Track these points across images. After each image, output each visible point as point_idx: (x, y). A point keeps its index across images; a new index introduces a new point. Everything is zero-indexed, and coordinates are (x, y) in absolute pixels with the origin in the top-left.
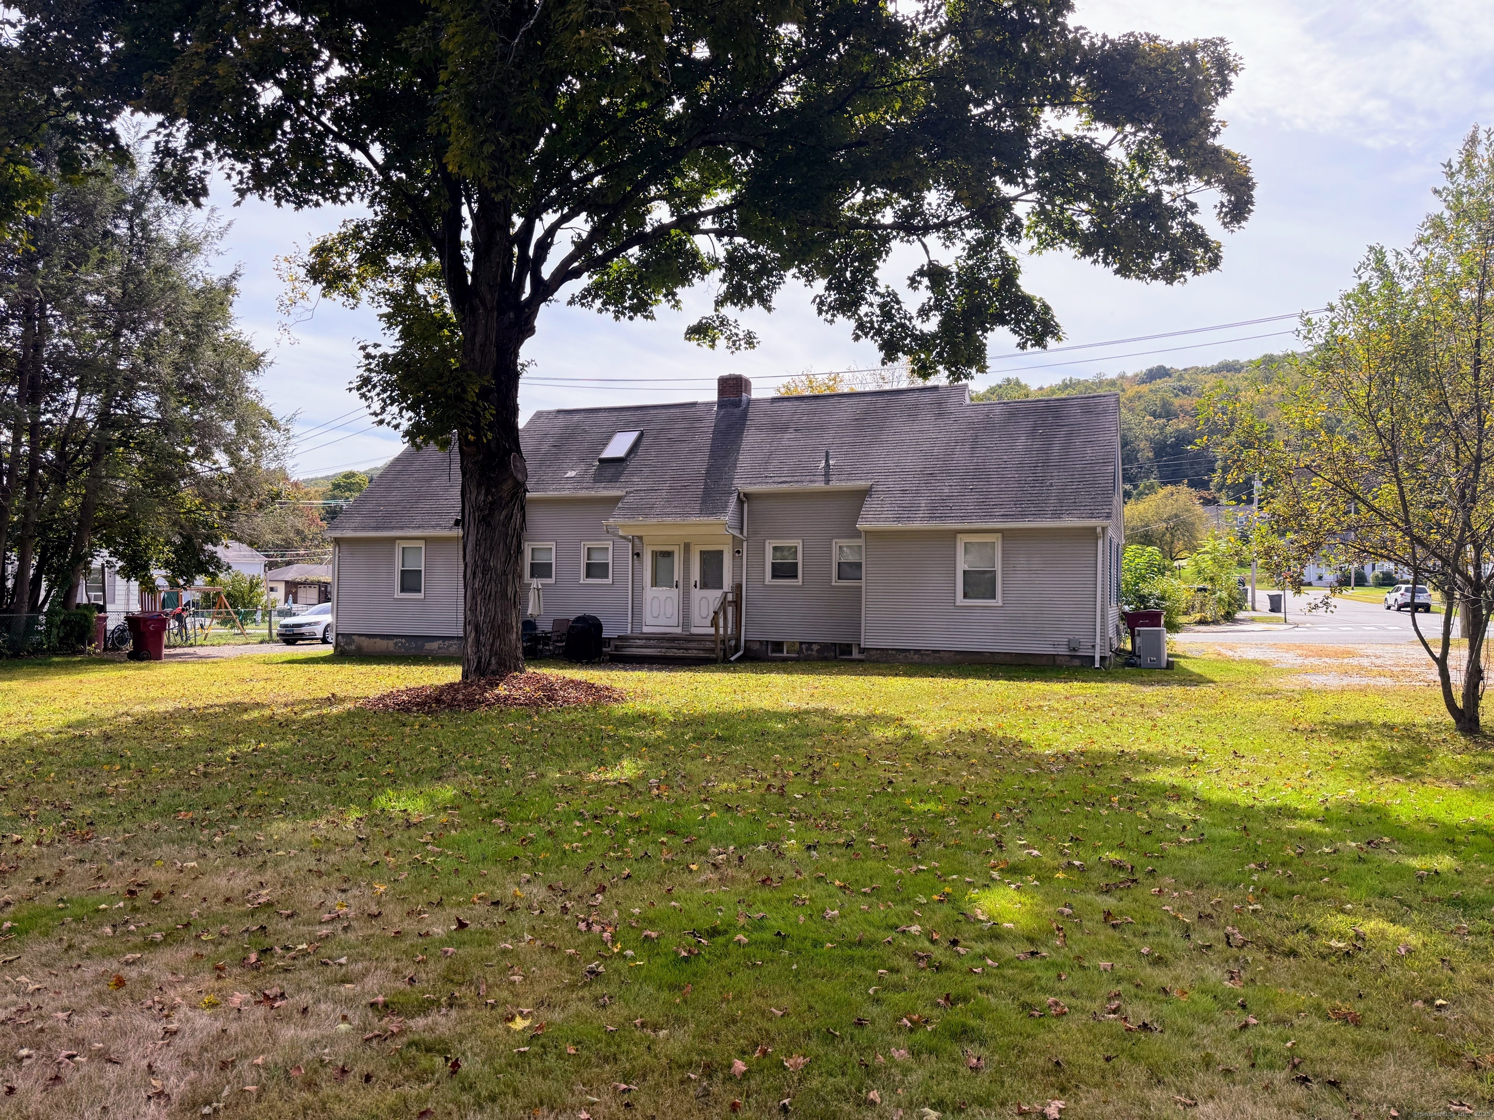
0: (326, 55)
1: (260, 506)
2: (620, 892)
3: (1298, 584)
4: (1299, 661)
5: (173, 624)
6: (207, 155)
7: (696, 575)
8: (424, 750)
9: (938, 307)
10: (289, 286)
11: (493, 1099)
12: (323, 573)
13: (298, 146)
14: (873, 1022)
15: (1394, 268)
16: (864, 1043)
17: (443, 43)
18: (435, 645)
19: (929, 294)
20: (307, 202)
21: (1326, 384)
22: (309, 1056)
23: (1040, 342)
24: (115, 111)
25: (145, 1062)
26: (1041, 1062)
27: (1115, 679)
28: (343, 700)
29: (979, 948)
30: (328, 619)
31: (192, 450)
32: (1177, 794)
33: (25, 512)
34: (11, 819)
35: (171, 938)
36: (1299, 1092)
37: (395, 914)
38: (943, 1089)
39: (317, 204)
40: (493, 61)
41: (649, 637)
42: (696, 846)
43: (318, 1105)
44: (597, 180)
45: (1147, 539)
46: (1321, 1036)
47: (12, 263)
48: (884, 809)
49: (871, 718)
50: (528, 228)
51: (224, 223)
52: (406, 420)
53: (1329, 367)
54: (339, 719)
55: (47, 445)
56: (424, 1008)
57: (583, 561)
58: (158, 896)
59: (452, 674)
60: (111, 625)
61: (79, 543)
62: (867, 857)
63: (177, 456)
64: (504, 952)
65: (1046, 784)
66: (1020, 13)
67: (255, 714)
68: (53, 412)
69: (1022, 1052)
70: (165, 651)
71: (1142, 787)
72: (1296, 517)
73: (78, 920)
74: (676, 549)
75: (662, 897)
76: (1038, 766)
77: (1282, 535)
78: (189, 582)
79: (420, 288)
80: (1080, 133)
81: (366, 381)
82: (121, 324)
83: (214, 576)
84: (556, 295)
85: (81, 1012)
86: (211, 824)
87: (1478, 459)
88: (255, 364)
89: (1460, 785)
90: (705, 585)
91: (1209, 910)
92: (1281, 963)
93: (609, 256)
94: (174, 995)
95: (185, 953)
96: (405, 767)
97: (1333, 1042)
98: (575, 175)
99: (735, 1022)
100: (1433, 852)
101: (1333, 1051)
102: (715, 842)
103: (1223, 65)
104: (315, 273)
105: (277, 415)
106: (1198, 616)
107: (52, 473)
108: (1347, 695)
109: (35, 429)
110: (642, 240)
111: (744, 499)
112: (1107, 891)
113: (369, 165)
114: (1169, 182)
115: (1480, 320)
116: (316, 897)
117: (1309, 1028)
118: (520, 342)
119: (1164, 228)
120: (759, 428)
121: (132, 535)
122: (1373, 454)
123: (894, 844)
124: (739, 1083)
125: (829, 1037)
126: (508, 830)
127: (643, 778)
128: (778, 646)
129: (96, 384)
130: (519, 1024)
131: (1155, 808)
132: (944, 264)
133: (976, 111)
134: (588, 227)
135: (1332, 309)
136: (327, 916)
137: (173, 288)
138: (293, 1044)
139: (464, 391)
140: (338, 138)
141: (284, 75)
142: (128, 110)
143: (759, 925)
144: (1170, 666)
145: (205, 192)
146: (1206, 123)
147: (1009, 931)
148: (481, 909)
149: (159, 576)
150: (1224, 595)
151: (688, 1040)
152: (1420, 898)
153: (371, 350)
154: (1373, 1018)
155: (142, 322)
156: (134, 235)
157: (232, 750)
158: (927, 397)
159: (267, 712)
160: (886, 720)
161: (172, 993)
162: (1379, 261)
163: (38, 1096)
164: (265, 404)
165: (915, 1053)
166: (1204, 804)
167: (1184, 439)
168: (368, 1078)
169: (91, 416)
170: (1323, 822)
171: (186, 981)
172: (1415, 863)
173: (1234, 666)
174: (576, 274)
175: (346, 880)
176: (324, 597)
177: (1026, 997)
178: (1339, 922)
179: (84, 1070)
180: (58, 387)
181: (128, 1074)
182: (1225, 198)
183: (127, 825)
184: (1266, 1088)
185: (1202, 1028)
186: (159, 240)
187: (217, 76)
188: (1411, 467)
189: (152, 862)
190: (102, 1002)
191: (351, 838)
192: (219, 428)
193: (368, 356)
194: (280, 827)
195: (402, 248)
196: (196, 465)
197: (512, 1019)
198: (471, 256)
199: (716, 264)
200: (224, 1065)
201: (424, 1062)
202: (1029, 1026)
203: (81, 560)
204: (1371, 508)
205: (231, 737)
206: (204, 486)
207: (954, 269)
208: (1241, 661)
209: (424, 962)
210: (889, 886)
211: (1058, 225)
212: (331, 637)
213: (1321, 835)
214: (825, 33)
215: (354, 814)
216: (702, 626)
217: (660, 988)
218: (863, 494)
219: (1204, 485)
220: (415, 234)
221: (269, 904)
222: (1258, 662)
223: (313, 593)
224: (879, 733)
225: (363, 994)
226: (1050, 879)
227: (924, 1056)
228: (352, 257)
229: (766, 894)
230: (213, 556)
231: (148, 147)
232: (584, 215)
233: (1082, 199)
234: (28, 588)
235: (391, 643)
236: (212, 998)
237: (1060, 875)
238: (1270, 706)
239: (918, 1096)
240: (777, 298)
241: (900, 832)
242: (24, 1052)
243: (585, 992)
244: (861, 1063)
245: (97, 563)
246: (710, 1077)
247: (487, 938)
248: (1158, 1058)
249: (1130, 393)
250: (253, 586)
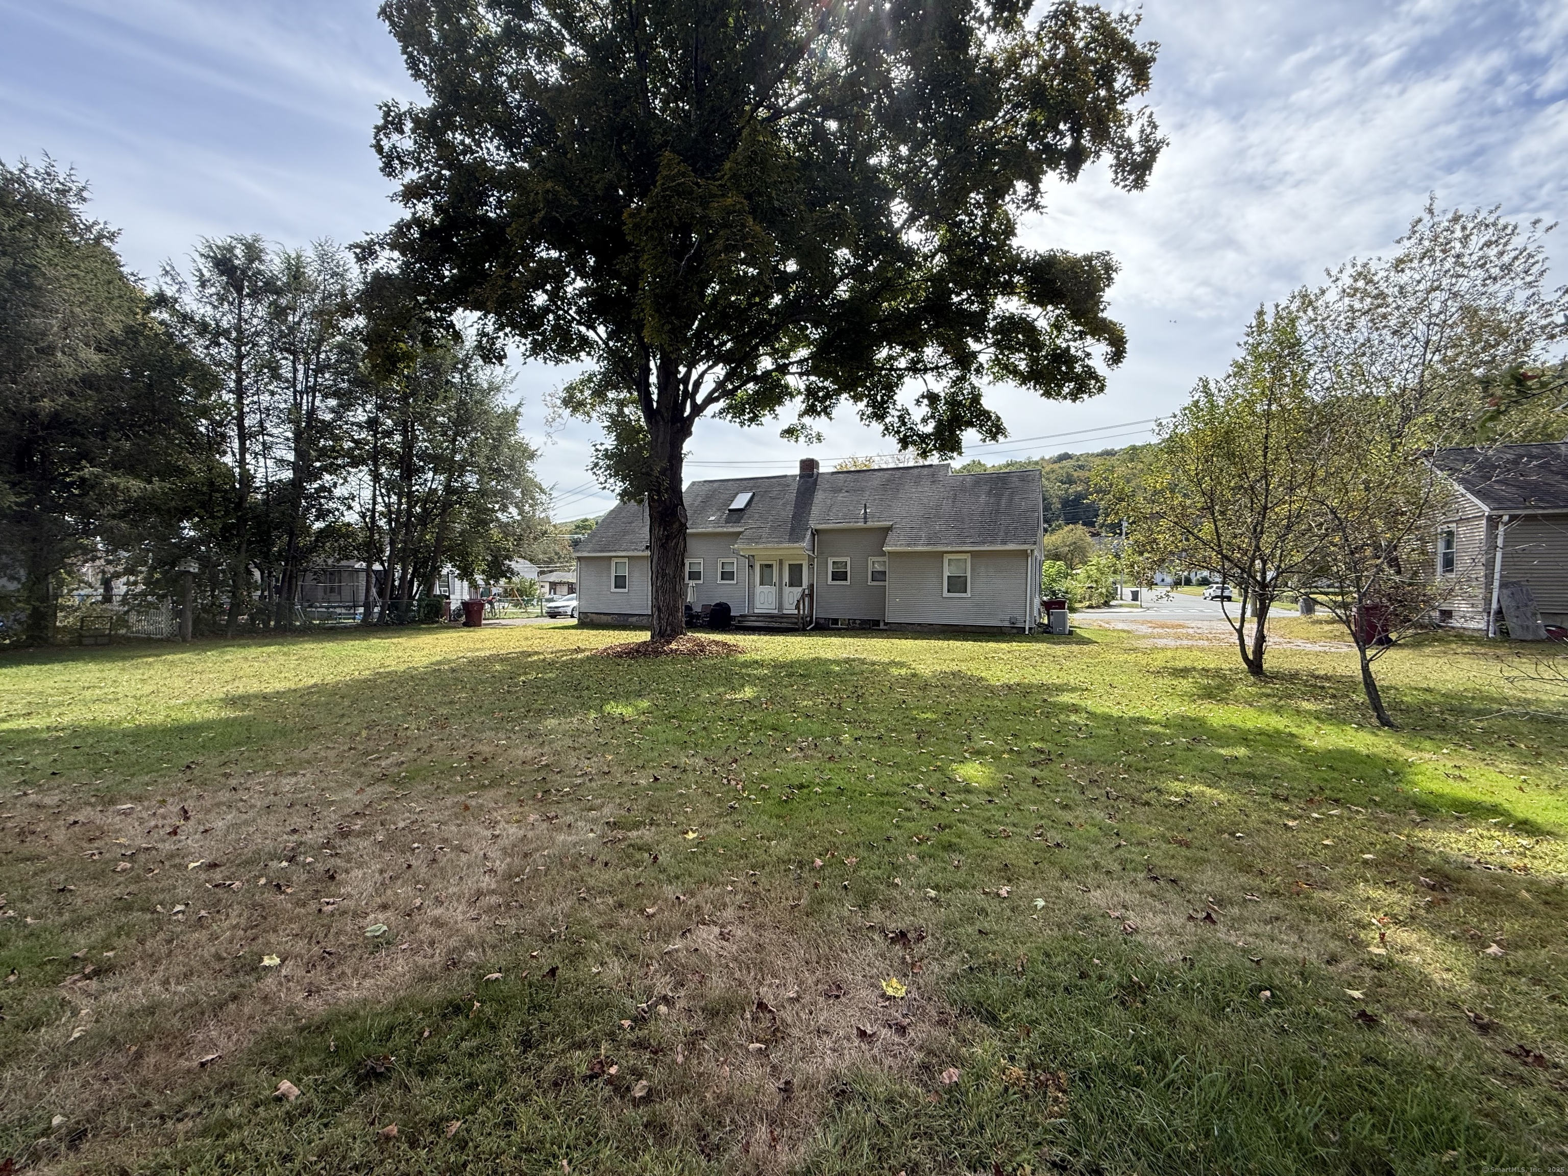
0: (573, 274)
1: (535, 539)
2: (746, 762)
3: (1151, 584)
4: (1150, 630)
5: (487, 606)
6: (506, 335)
7: (786, 579)
8: (631, 679)
9: (933, 417)
10: (551, 410)
11: (677, 877)
12: (571, 578)
13: (556, 327)
14: (896, 839)
15: (1214, 390)
16: (891, 850)
17: (641, 265)
18: (634, 619)
19: (928, 409)
20: (561, 361)
21: (1171, 462)
22: (572, 851)
23: (994, 438)
24: (451, 310)
25: (482, 853)
26: (996, 864)
27: (1037, 641)
28: (584, 651)
29: (958, 798)
30: (574, 603)
31: (497, 506)
32: (1075, 709)
33: (405, 542)
34: (403, 716)
35: (493, 784)
36: (1152, 886)
37: (618, 772)
38: (938, 878)
39: (567, 362)
40: (670, 275)
41: (759, 615)
42: (789, 738)
43: (579, 878)
44: (729, 345)
45: (1057, 557)
46: (1166, 853)
47: (395, 399)
48: (900, 718)
49: (893, 663)
50: (688, 374)
51: (513, 374)
52: (619, 487)
53: (1172, 452)
54: (582, 661)
55: (416, 504)
56: (637, 826)
57: (720, 570)
58: (485, 760)
59: (646, 636)
60: (453, 607)
61: (435, 560)
62: (891, 745)
63: (489, 509)
64: (681, 795)
65: (996, 702)
66: (985, 239)
67: (536, 658)
68: (420, 485)
69: (985, 858)
70: (484, 622)
71: (1055, 705)
72: (1150, 543)
73: (442, 772)
74: (774, 563)
75: (770, 766)
76: (992, 692)
77: (1141, 554)
78: (497, 581)
79: (626, 411)
80: (1020, 311)
81: (596, 465)
82: (456, 434)
83: (510, 578)
84: (705, 413)
85: (445, 823)
86: (513, 720)
87: (1265, 508)
88: (532, 456)
89: (1251, 705)
90: (791, 585)
91: (1096, 778)
92: (1140, 809)
93: (736, 389)
94: (496, 815)
95: (502, 792)
96: (620, 689)
97: (1173, 857)
98: (716, 343)
99: (815, 837)
100: (1234, 745)
101: (1173, 862)
102: (801, 735)
103: (1108, 268)
104: (566, 402)
105: (544, 487)
106: (1088, 603)
107: (419, 520)
108: (1180, 651)
109: (410, 494)
110: (756, 379)
111: (816, 533)
112: (1034, 765)
113: (597, 339)
114: (1075, 340)
115: (1268, 422)
116: (573, 762)
117: (1158, 848)
118: (683, 441)
119: (1071, 368)
120: (825, 491)
121: (464, 555)
122: (1199, 505)
123: (907, 737)
124: (819, 872)
125: (871, 847)
126: (680, 726)
127: (758, 698)
128: (835, 621)
129: (443, 468)
130: (691, 836)
131: (1062, 717)
132: (936, 391)
133: (956, 299)
134: (723, 372)
135: (1175, 416)
136: (580, 773)
137: (486, 412)
138: (564, 843)
139: (652, 470)
140: (579, 323)
141: (548, 287)
142: (460, 310)
143: (828, 783)
144: (1071, 633)
145: (505, 356)
146: (1098, 302)
147: (976, 788)
148: (666, 770)
149: (479, 578)
150: (1104, 590)
151: (788, 846)
152: (1226, 772)
153: (598, 447)
154: (1197, 843)
155: (468, 432)
156: (463, 382)
157: (523, 678)
158: (925, 471)
159: (542, 657)
160: (901, 665)
161: (495, 814)
162: (1205, 387)
163: (424, 870)
164: (537, 480)
165: (922, 858)
166: (1092, 715)
167: (1079, 497)
168: (606, 864)
169: (440, 487)
170: (1165, 726)
171: (503, 807)
172: (1222, 751)
173: (1108, 633)
174: (717, 399)
175: (590, 752)
176: (571, 590)
177: (986, 826)
178: (1176, 786)
179: (448, 856)
180: (422, 470)
181: (473, 859)
182: (1109, 349)
183: (466, 719)
184: (1132, 882)
185: (1092, 846)
186: (478, 384)
187: (511, 289)
188: (1223, 513)
189: (481, 740)
190: (457, 818)
191: (592, 729)
192: (512, 493)
193: (597, 450)
194: (551, 722)
195: (616, 387)
196: (499, 515)
197: (687, 833)
198: (656, 391)
199: (800, 393)
200: (526, 855)
201: (638, 856)
202: (989, 843)
203: (436, 570)
204: (1198, 538)
205: (522, 671)
206: (503, 526)
207: (942, 395)
208: (1114, 630)
209: (636, 799)
210: (904, 761)
211: (1006, 367)
212: (576, 614)
213: (1164, 734)
214: (865, 255)
215: (593, 715)
216: (790, 609)
217: (771, 817)
218: (889, 529)
219: (1092, 524)
220: (623, 379)
221: (547, 765)
222: (1124, 631)
223: (565, 589)
224: (895, 671)
225: (602, 817)
226: (1000, 758)
227: (927, 859)
228: (587, 393)
229: (831, 765)
230: (509, 567)
231: (473, 331)
232: (721, 365)
233: (1019, 351)
234: (407, 585)
235: (609, 618)
236: (517, 817)
237: (1005, 756)
238: (1131, 657)
239: (923, 881)
240: (835, 413)
241: (910, 731)
242: (416, 845)
243: (728, 819)
244: (889, 862)
245: (444, 572)
246: (801, 868)
247: (671, 787)
248: (1065, 863)
249: (1047, 469)
250: (532, 585)
